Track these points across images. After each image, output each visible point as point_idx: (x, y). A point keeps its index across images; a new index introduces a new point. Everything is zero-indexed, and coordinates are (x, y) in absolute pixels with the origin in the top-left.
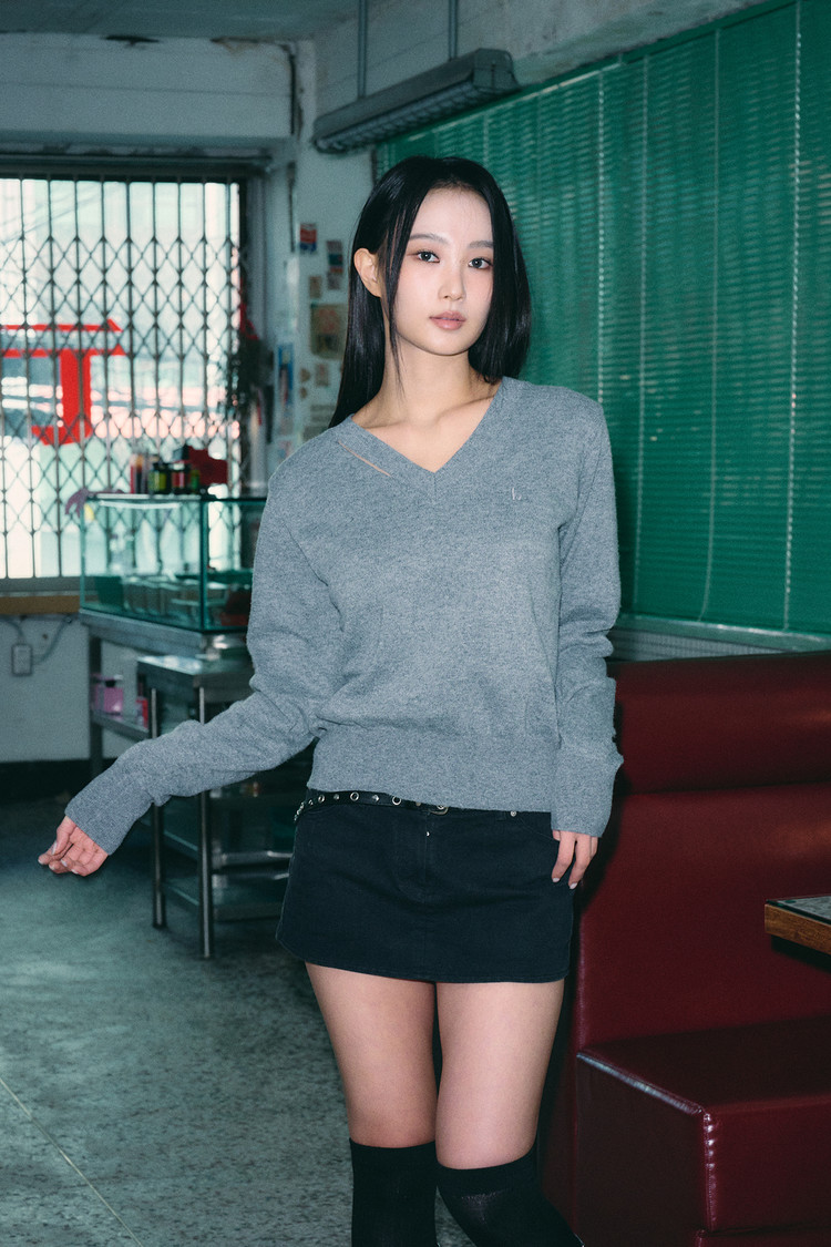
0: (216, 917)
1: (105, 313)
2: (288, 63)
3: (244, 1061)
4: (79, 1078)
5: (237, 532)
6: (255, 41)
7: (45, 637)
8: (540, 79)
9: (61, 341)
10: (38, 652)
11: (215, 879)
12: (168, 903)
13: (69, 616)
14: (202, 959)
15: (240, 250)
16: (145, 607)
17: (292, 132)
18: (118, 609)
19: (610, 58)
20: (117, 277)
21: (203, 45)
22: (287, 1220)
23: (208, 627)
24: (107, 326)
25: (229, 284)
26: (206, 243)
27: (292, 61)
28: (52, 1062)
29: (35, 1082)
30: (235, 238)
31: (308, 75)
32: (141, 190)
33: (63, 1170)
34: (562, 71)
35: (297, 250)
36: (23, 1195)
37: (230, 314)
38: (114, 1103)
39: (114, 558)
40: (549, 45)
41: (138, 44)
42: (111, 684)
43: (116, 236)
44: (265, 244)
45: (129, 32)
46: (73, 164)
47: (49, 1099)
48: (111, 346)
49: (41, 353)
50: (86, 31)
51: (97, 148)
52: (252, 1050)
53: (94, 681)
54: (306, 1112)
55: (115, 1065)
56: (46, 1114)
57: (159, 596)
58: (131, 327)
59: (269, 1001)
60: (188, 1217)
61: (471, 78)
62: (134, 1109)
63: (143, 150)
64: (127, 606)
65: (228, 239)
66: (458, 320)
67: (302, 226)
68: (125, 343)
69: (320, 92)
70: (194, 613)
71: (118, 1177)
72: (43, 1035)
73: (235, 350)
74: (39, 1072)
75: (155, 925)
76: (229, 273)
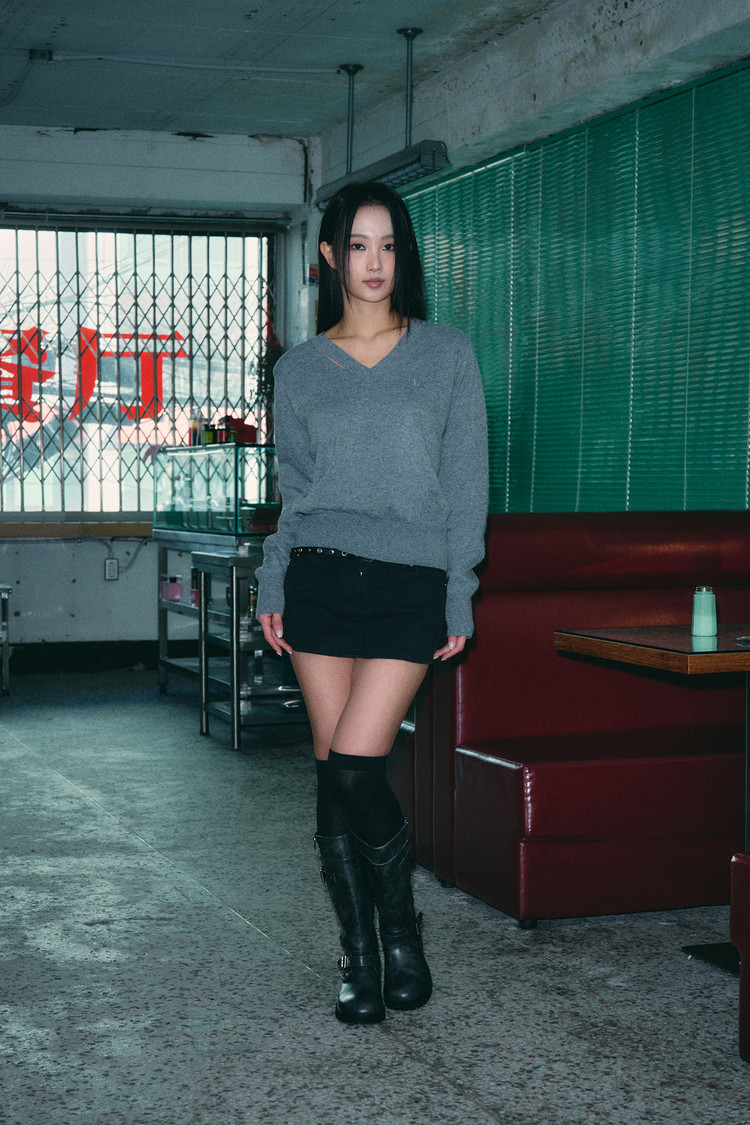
0: (242, 723)
1: (173, 327)
2: (303, 153)
3: (258, 798)
4: (149, 805)
5: (264, 482)
6: (280, 137)
7: (128, 553)
8: (473, 163)
9: (141, 346)
10: (123, 564)
11: (242, 704)
12: (211, 718)
13: (145, 538)
14: (234, 750)
15: (268, 283)
16: (198, 525)
17: (305, 201)
18: (179, 527)
19: (518, 148)
20: (182, 302)
21: (244, 139)
22: (279, 866)
23: (240, 531)
24: (174, 336)
25: (260, 307)
26: (245, 278)
27: (305, 150)
28: (131, 798)
29: (121, 807)
30: (265, 275)
31: (316, 160)
32: (199, 241)
33: (140, 845)
34: (486, 157)
35: (308, 283)
36: (114, 856)
37: (261, 329)
38: (173, 816)
39: (177, 494)
40: (476, 140)
41: (198, 139)
42: (174, 580)
43: (181, 273)
44: (286, 280)
45: (191, 130)
46: (151, 222)
47: (131, 814)
48: (177, 350)
49: (128, 355)
50: (162, 129)
51: (169, 211)
52: (263, 793)
53: (162, 579)
54: (296, 821)
55: (173, 799)
56: (128, 821)
57: (207, 517)
58: (191, 337)
59: (276, 771)
60: (218, 864)
61: (418, 160)
62: (185, 819)
63: (200, 213)
64: (185, 525)
65: (260, 276)
66: (380, 282)
67: (311, 265)
68: (186, 349)
69: (324, 172)
70: (230, 524)
71: (174, 848)
72: (126, 785)
73: (263, 354)
74: (124, 802)
75: (202, 733)
76: (260, 300)
